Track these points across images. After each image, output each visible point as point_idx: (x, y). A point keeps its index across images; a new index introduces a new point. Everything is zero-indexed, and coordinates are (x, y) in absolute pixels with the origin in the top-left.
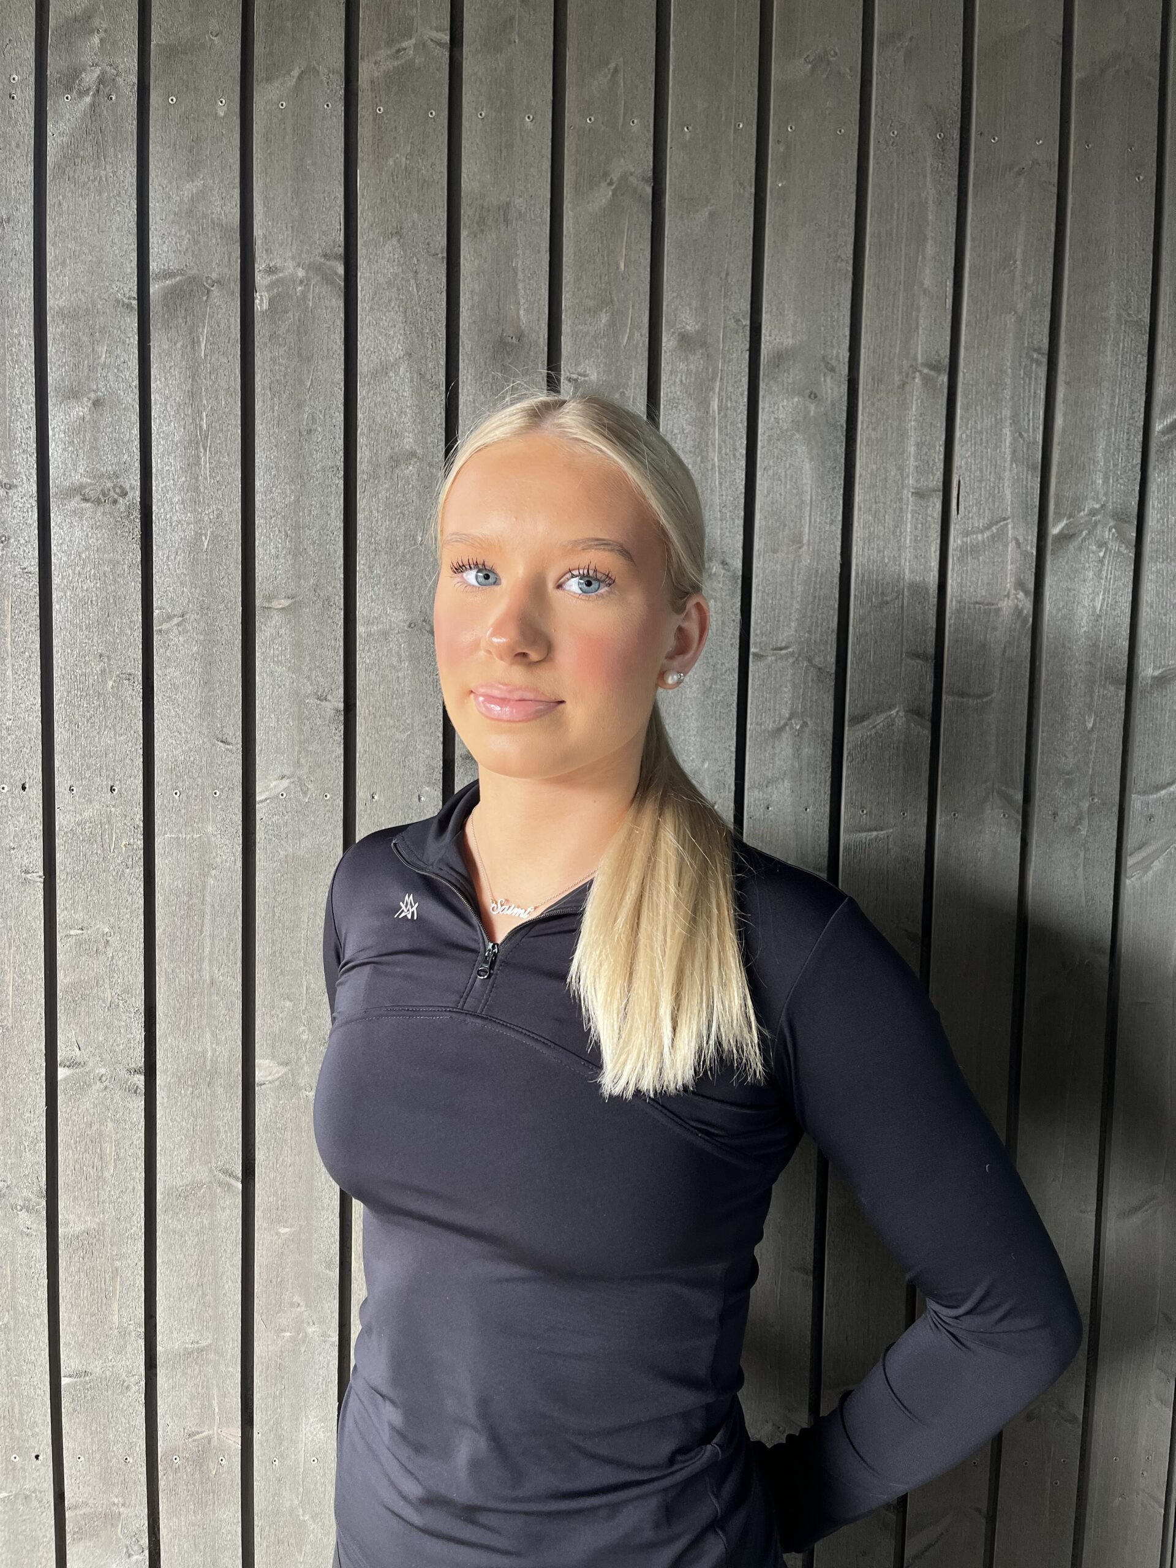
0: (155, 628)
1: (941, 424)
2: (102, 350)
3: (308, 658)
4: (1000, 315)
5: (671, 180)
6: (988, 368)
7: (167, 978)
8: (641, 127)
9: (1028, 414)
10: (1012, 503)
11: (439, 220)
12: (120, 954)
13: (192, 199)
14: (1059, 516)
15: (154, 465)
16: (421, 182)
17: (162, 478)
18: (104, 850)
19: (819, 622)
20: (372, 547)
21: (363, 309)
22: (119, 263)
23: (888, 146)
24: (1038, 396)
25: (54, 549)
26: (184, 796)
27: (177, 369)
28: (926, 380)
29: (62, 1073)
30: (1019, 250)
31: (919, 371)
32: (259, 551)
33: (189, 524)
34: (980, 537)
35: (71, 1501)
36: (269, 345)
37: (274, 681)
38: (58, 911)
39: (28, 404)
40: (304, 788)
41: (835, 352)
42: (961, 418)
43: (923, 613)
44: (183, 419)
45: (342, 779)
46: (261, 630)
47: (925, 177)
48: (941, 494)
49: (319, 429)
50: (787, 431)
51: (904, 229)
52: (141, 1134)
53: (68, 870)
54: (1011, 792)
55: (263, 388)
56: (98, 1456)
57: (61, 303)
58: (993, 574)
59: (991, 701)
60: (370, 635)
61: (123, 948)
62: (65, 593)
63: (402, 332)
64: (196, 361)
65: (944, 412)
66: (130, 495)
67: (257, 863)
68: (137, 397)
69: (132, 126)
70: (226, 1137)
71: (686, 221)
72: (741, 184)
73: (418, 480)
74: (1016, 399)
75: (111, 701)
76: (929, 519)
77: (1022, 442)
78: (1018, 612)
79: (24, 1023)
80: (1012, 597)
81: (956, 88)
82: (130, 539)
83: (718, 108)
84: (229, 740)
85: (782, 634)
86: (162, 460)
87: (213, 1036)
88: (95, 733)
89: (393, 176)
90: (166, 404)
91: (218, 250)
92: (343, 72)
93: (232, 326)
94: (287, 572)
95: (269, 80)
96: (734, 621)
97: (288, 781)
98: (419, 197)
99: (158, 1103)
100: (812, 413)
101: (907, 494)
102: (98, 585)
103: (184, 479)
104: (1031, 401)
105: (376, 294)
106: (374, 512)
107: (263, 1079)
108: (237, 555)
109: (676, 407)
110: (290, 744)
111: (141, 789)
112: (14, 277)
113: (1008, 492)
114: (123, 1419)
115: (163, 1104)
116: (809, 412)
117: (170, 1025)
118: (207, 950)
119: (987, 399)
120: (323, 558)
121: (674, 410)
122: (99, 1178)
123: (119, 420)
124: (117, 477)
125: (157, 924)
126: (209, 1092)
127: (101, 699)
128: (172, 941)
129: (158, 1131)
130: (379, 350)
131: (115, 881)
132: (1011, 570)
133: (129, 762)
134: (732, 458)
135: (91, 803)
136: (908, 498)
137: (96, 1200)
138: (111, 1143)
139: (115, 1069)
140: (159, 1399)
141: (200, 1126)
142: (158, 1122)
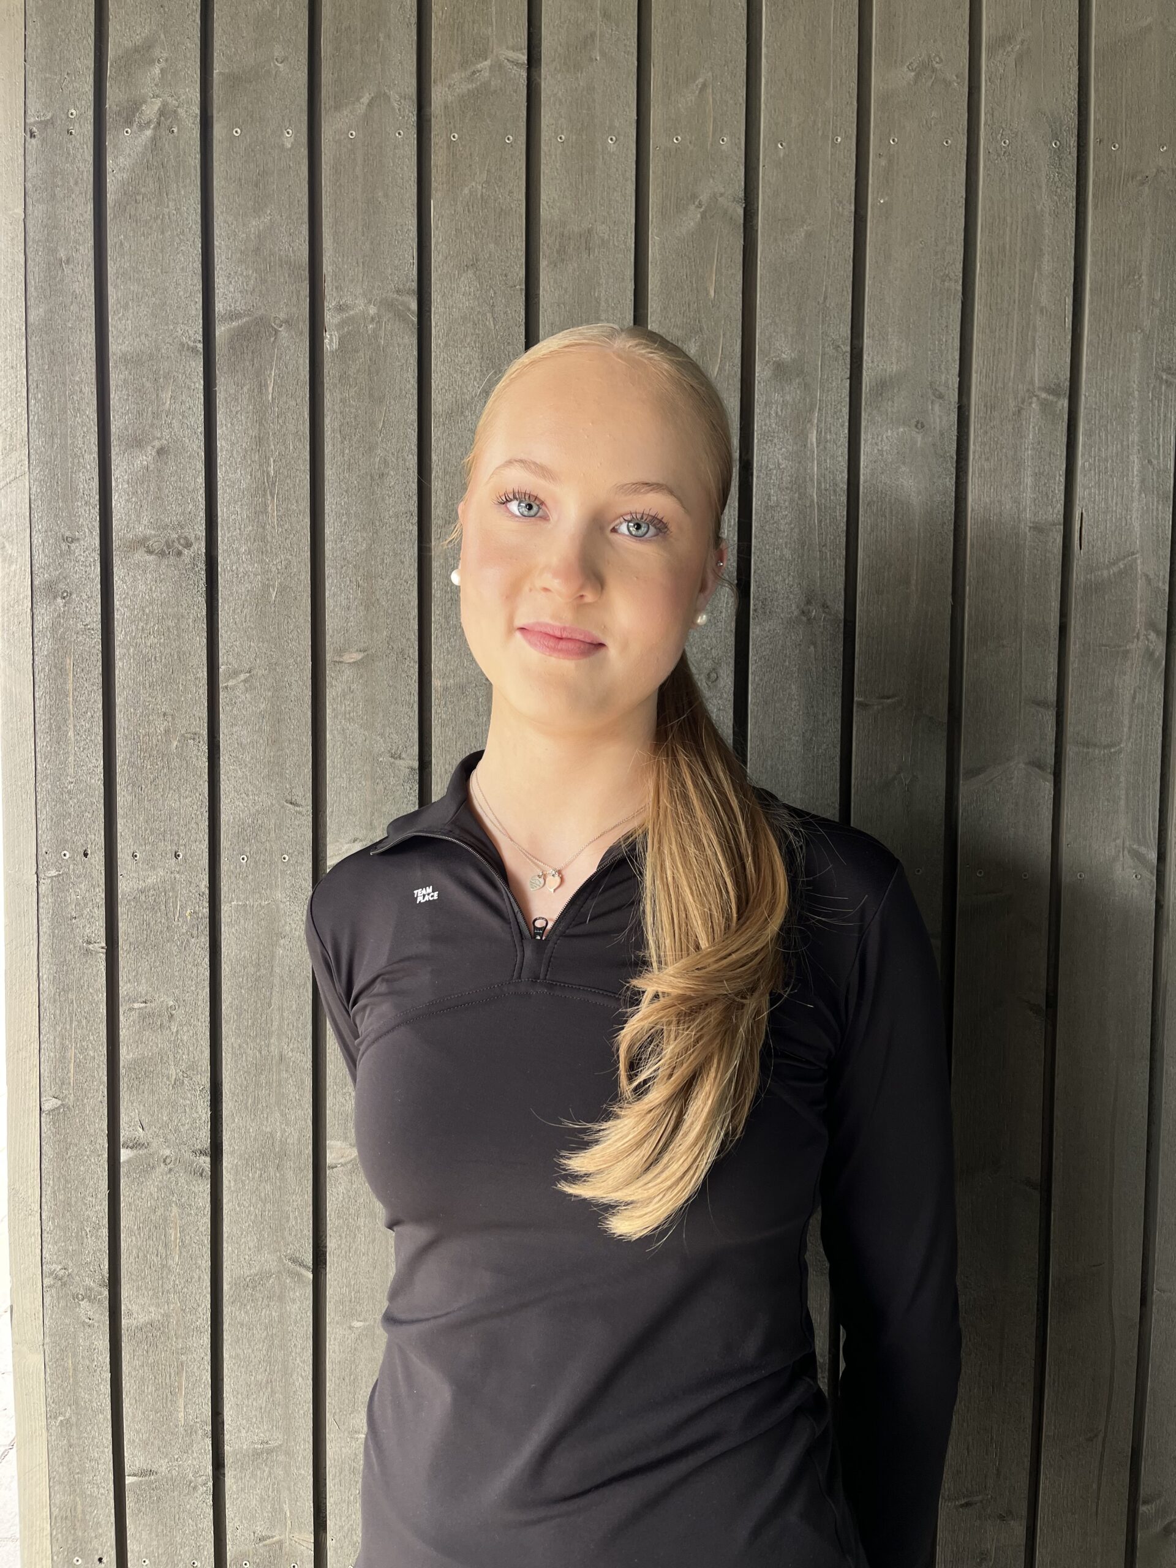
0: (220, 685)
1: (1061, 451)
2: (166, 395)
3: (381, 715)
4: (1125, 334)
5: (764, 200)
6: (1112, 391)
7: (233, 1053)
8: (732, 143)
9: (1158, 439)
10: (1141, 536)
11: (517, 250)
12: (185, 1029)
13: (259, 236)
15: (219, 514)
16: (498, 210)
17: (229, 528)
18: (168, 919)
19: (929, 668)
20: (449, 596)
21: (438, 345)
22: (183, 305)
23: (999, 155)
24: (1168, 420)
25: (117, 603)
26: (251, 861)
27: (244, 414)
28: (1045, 405)
29: (125, 1154)
30: (1144, 263)
32: (330, 603)
33: (255, 575)
34: (1105, 573)
36: (339, 386)
37: (346, 738)
38: (121, 983)
39: (91, 453)
41: (943, 377)
42: (1084, 446)
43: (1043, 657)
44: (250, 465)
46: (332, 686)
47: (1040, 187)
48: (1062, 527)
49: (392, 473)
50: (892, 463)
51: (1019, 245)
52: (207, 1220)
53: (132, 940)
54: (1143, 850)
55: (333, 431)
56: (164, 1559)
57: (124, 348)
58: (1120, 614)
59: (1120, 752)
60: (446, 689)
61: (188, 1023)
62: (128, 650)
63: (479, 368)
64: (263, 405)
65: (1065, 440)
66: (195, 546)
68: (202, 444)
69: (194, 160)
70: (296, 1223)
71: (780, 243)
72: (840, 202)
75: (176, 763)
76: (1048, 555)
77: (1151, 469)
78: (1150, 654)
79: (85, 1101)
80: (1142, 638)
81: (1072, 92)
82: (195, 591)
83: (815, 121)
84: (299, 801)
85: (889, 681)
86: (228, 509)
87: (282, 1115)
88: (159, 796)
89: (468, 206)
90: (233, 450)
91: (287, 290)
92: (415, 97)
93: (301, 368)
94: (358, 624)
95: (337, 108)
96: (836, 667)
98: (496, 227)
99: (224, 1187)
100: (919, 444)
101: (1025, 529)
102: (162, 641)
103: (250, 528)
104: (1161, 425)
105: (451, 330)
107: (334, 1161)
108: (306, 607)
109: (771, 441)
110: (362, 805)
111: (206, 855)
112: (75, 321)
113: (1136, 524)
114: (190, 1521)
115: (230, 1188)
116: (916, 442)
117: (237, 1104)
118: (276, 1024)
119: (1112, 425)
120: (397, 608)
121: (769, 444)
122: (163, 1266)
123: (184, 468)
124: (182, 528)
125: (224, 996)
126: (278, 1175)
127: (165, 760)
128: (239, 1015)
129: (225, 1217)
130: (454, 388)
131: (180, 952)
132: (1141, 609)
133: (194, 826)
134: (832, 492)
135: (154, 870)
136: (1025, 533)
137: (160, 1290)
138: (176, 1229)
139: (180, 1150)
140: (227, 1502)
141: (269, 1211)
142: (225, 1207)
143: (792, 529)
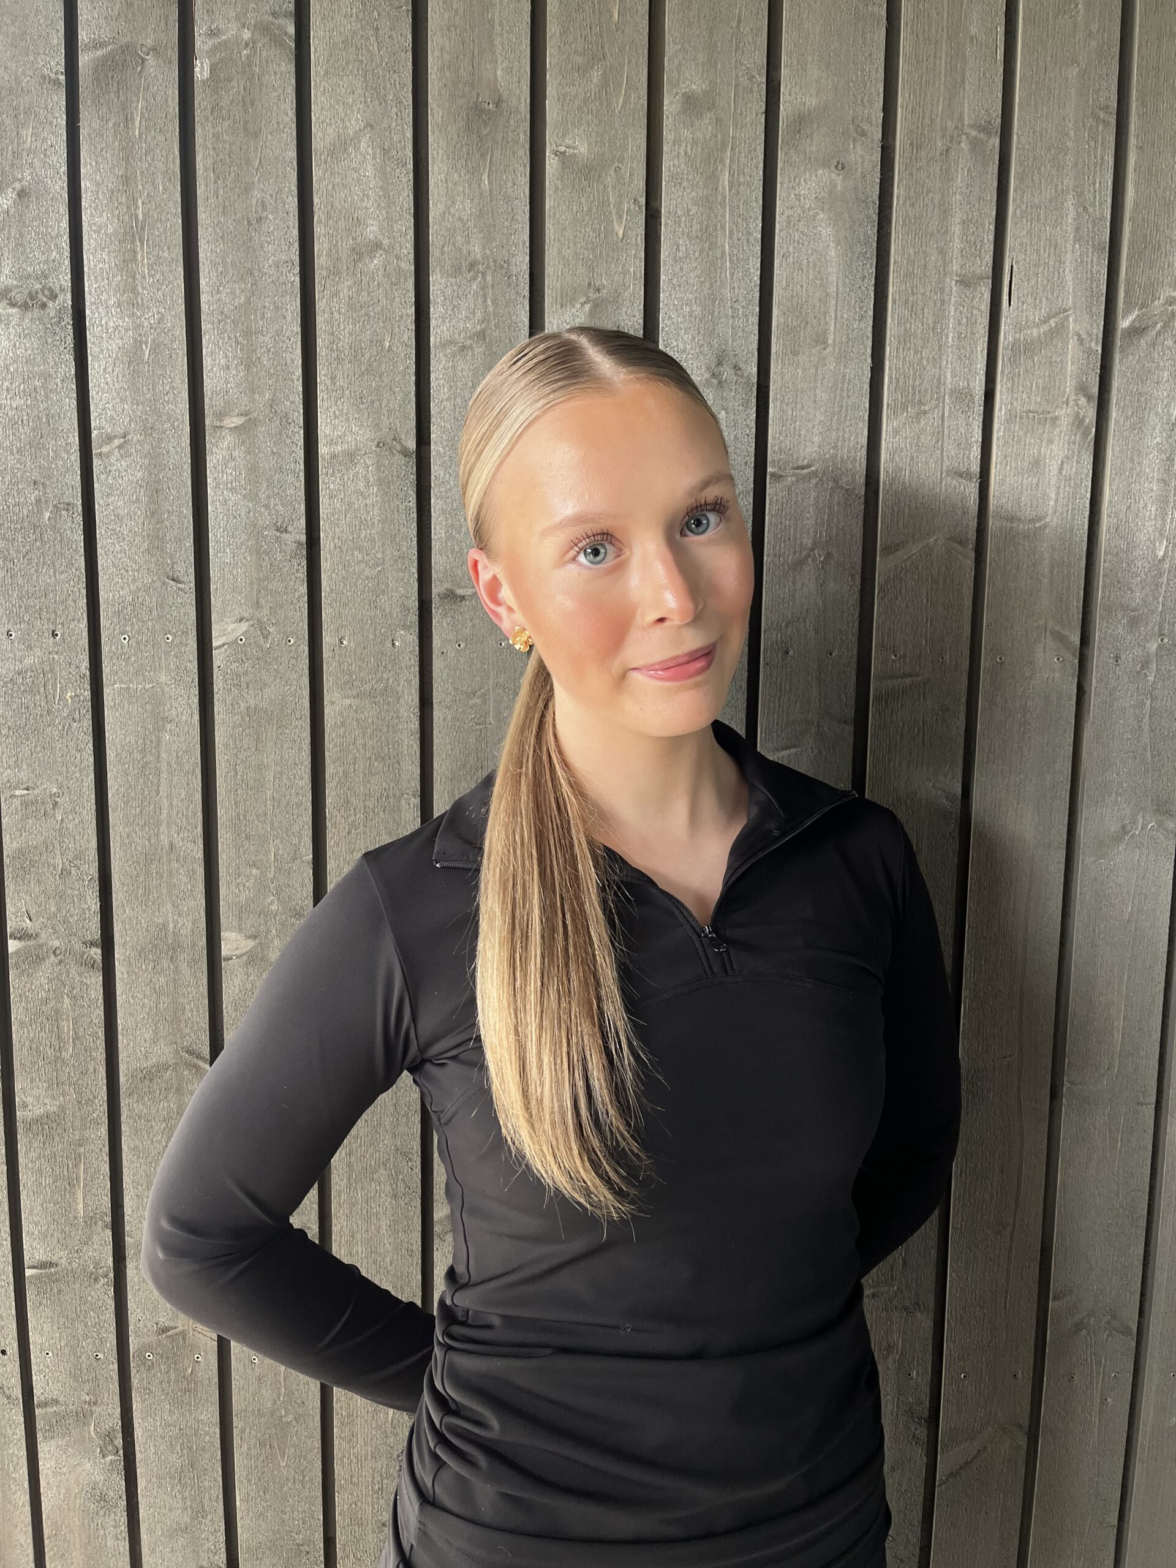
0: (94, 452)
1: (992, 196)
2: (28, 132)
3: (265, 484)
4: (1061, 68)
6: (1047, 130)
7: (122, 842)
9: (1094, 183)
10: (1074, 292)
14: (1129, 307)
15: (85, 262)
17: (96, 277)
18: (47, 702)
19: (846, 436)
20: (334, 355)
21: (317, 72)
22: (44, 34)
24: (1105, 163)
26: (133, 642)
27: (109, 151)
28: (976, 146)
29: (13, 946)
31: (966, 134)
32: (207, 361)
33: (127, 330)
34: (1035, 332)
35: (42, 1398)
36: (211, 118)
37: (229, 510)
40: (264, 631)
41: (866, 112)
42: (1015, 190)
43: (967, 425)
44: (117, 208)
45: (306, 621)
46: (212, 453)
48: (990, 282)
49: (270, 216)
50: (809, 209)
52: (100, 1012)
53: (9, 724)
54: (1066, 632)
55: (206, 170)
56: (66, 1351)
58: (1049, 376)
59: (1045, 526)
60: (334, 456)
61: (73, 811)
63: (362, 99)
64: (130, 141)
65: (995, 184)
66: (61, 298)
67: (216, 716)
68: (65, 184)
70: (192, 1015)
73: (384, 276)
74: (1080, 167)
75: (49, 534)
76: (974, 312)
77: (1086, 217)
78: (1079, 421)
80: (1072, 403)
82: (62, 348)
84: (181, 579)
85: (804, 450)
86: (95, 257)
87: (174, 906)
88: (33, 571)
90: (97, 192)
91: (154, 14)
93: (170, 100)
94: (238, 386)
96: (748, 435)
97: (247, 624)
99: (117, 979)
100: (839, 188)
101: (951, 283)
102: (29, 402)
103: (119, 278)
104: (1098, 169)
105: (331, 56)
106: (335, 314)
107: (229, 953)
108: (183, 366)
109: (680, 184)
110: (248, 581)
111: (85, 634)
113: (1069, 278)
114: (92, 1313)
115: (122, 980)
116: (836, 185)
117: (127, 895)
118: (164, 812)
119: (1046, 167)
120: (279, 368)
121: (678, 187)
122: (57, 1058)
123: (47, 212)
124: (46, 278)
125: (109, 783)
126: (172, 967)
127: (37, 532)
128: (126, 803)
129: (118, 1009)
130: (336, 122)
131: (62, 737)
132: (1072, 371)
133: (72, 604)
134: (745, 243)
135: (31, 649)
136: (951, 287)
137: (55, 1082)
138: (68, 1021)
139: (70, 941)
140: (129, 1293)
141: (164, 1003)
142: (118, 998)
143: (702, 283)
